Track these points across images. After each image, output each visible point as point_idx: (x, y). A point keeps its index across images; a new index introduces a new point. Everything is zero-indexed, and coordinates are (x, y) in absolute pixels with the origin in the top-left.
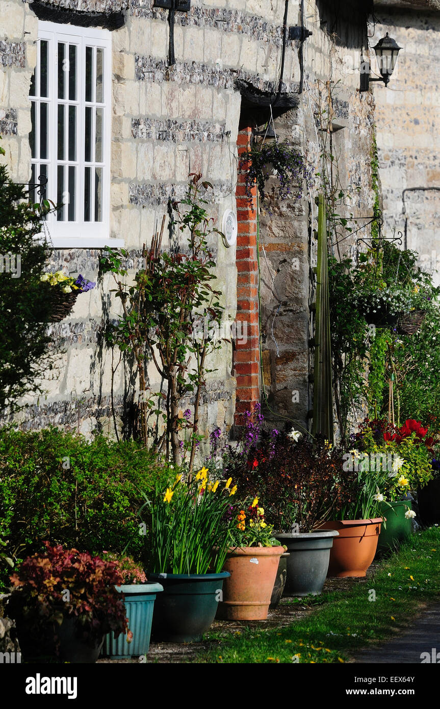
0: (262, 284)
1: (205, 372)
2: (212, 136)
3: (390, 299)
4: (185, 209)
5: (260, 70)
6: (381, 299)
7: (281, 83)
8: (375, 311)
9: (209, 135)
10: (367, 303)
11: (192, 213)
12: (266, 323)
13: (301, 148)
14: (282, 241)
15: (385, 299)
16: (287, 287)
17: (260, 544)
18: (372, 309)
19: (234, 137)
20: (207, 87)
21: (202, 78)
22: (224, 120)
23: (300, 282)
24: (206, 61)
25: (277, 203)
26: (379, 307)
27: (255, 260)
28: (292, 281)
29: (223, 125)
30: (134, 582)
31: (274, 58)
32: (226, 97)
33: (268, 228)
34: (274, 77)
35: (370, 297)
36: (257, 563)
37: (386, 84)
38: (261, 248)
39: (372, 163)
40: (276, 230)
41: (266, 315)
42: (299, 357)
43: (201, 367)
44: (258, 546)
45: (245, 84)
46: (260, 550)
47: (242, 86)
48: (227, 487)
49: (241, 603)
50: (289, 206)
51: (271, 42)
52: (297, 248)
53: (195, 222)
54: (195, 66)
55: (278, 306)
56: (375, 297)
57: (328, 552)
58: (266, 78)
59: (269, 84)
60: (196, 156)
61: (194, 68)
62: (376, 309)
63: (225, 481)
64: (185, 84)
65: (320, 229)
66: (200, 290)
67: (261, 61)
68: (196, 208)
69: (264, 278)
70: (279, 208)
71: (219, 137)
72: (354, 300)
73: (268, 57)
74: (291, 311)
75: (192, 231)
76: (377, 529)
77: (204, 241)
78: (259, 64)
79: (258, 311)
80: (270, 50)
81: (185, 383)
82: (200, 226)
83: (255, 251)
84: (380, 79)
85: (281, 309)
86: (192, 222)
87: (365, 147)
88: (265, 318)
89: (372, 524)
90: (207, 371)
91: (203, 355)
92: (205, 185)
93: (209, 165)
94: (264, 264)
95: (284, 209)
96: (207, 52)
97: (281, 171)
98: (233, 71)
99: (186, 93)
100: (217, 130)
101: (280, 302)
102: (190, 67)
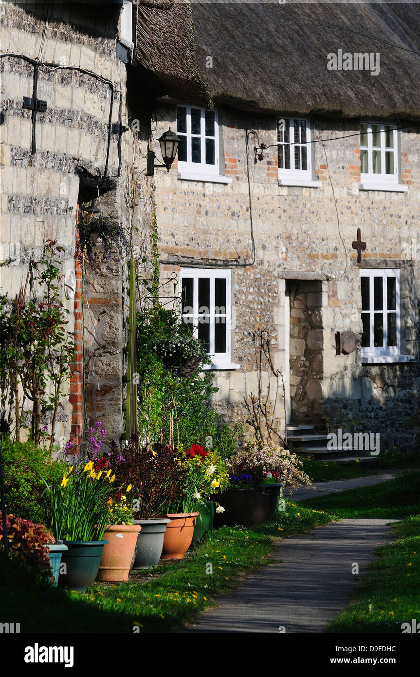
0: (85, 330)
1: (60, 396)
2: (59, 210)
3: (183, 345)
4: (43, 268)
5: (93, 159)
6: (176, 345)
7: (106, 169)
8: (171, 355)
9: (57, 210)
10: (165, 348)
11: (48, 271)
12: (88, 362)
13: (119, 221)
14: (102, 296)
15: (179, 345)
16: (106, 333)
17: (123, 522)
18: (168, 353)
19: (74, 212)
20: (57, 172)
21: (53, 165)
22: (68, 198)
23: (116, 329)
24: (56, 151)
25: (98, 266)
26: (175, 351)
27: (80, 311)
28: (110, 328)
29: (67, 202)
30: (48, 542)
31: (102, 149)
32: (69, 180)
33: (91, 286)
34: (101, 164)
35: (167, 343)
36: (122, 537)
37: (168, 169)
38: (85, 302)
39: (153, 235)
40: (97, 287)
41: (89, 356)
42: (115, 390)
43: (57, 392)
44: (122, 524)
45: (82, 169)
46: (124, 527)
47: (80, 171)
48: (108, 476)
49: (109, 568)
50: (108, 268)
51: (101, 136)
52: (114, 302)
53: (51, 278)
54: (49, 154)
55: (98, 349)
56: (171, 343)
57: (163, 535)
58: (97, 165)
59: (98, 170)
60: (49, 226)
61: (48, 157)
62: (172, 352)
63: (106, 472)
64: (43, 169)
65: (131, 286)
66: (57, 332)
67: (93, 152)
68: (52, 267)
69: (87, 326)
70: (100, 270)
71: (64, 212)
72: (154, 346)
73: (98, 148)
74: (109, 352)
75: (48, 285)
76: (194, 521)
77: (57, 293)
78: (92, 154)
79: (82, 352)
80: (100, 143)
81: (47, 404)
82: (54, 282)
83: (80, 304)
84: (163, 166)
85: (101, 351)
86: (49, 278)
87: (150, 222)
88: (88, 358)
89: (191, 517)
90: (62, 396)
91: (59, 382)
92: (59, 249)
93: (57, 234)
94: (87, 314)
95: (104, 270)
96: (57, 144)
97: (105, 240)
98: (74, 159)
99: (42, 176)
100: (63, 206)
101: (100, 345)
102: (46, 155)
